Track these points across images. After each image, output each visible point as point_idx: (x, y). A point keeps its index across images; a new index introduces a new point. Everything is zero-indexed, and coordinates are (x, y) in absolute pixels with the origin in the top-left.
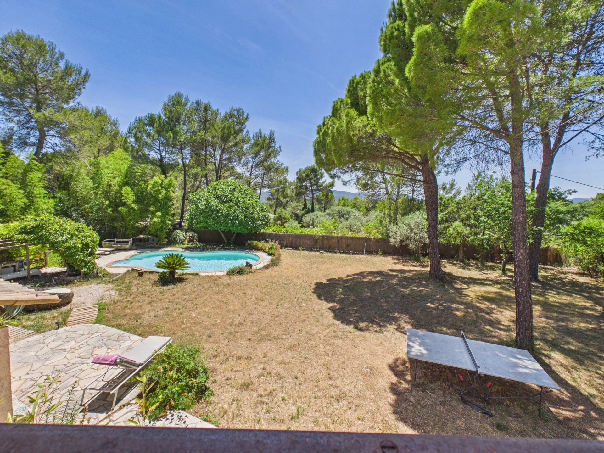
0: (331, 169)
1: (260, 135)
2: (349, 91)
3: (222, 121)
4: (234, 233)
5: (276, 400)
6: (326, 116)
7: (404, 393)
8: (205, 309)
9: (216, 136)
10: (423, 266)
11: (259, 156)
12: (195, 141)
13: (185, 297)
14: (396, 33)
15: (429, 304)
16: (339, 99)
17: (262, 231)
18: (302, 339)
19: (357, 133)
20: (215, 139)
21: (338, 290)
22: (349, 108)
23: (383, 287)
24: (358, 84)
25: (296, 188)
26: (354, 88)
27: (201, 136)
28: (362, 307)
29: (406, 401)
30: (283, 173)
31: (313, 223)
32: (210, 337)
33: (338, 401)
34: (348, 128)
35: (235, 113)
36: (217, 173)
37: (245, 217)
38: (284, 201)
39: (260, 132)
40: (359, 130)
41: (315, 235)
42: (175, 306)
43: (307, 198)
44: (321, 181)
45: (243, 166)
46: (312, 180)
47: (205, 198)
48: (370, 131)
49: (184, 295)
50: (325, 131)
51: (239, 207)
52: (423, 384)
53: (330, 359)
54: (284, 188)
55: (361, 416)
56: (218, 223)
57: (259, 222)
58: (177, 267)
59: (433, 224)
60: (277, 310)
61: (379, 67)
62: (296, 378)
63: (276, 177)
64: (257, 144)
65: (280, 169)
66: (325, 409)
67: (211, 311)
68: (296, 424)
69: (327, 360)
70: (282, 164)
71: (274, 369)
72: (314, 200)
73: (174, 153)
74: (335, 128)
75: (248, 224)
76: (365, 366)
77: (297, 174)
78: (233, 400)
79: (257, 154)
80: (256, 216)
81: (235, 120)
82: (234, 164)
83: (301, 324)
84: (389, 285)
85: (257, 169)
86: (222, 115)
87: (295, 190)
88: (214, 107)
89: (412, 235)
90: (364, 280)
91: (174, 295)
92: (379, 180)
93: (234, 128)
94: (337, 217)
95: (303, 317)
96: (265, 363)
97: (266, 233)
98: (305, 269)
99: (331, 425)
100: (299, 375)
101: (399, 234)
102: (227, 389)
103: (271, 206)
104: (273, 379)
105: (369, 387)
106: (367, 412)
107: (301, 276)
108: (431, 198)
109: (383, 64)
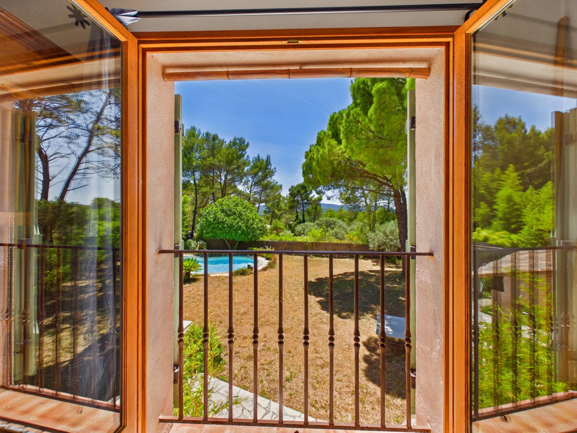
0: (317, 186)
1: (258, 159)
2: (330, 124)
3: (227, 148)
4: (237, 241)
5: (274, 367)
6: (312, 144)
7: (374, 363)
8: (216, 302)
9: (222, 161)
10: (398, 267)
11: (257, 176)
12: (205, 166)
13: (199, 293)
14: (361, 86)
15: (401, 298)
16: (322, 131)
17: (261, 239)
18: (295, 324)
19: (337, 158)
20: (221, 163)
21: (324, 287)
22: (330, 138)
23: (363, 284)
24: (337, 119)
25: (289, 202)
26: (334, 123)
27: (210, 161)
28: (344, 300)
29: (375, 368)
30: (278, 190)
31: (304, 232)
32: (221, 322)
33: (322, 368)
34: (329, 154)
35: (238, 141)
36: (222, 191)
37: (246, 228)
38: (278, 213)
39: (258, 156)
40: (339, 156)
41: (306, 242)
42: (192, 300)
43: (298, 210)
44: (310, 196)
45: (244, 185)
46: (303, 195)
47: (213, 212)
48: (347, 157)
49: (198, 291)
50: (311, 156)
51: (242, 219)
52: (390, 357)
53: (316, 338)
54: (278, 203)
55: (340, 378)
56: (223, 232)
57: (258, 232)
58: (192, 269)
59: (403, 231)
60: (274, 303)
61: (349, 111)
62: (290, 352)
63: (272, 193)
64: (255, 166)
65: (275, 187)
66: (312, 374)
67: (220, 303)
68: (290, 384)
69: (314, 340)
70: (277, 183)
71: (272, 346)
72: (305, 213)
73: (188, 175)
74: (320, 155)
75: (249, 234)
76: (344, 343)
77: (290, 190)
78: (242, 367)
79: (256, 174)
80: (255, 226)
81: (238, 147)
82: (237, 183)
83: (294, 313)
84: (368, 283)
85: (256, 187)
86: (227, 143)
87: (288, 204)
88: (221, 137)
89: (387, 241)
90: (347, 279)
91: (190, 291)
92: (359, 195)
93: (237, 154)
94: (325, 227)
95: (295, 308)
96: (265, 341)
97: (264, 241)
98: (297, 270)
99: (316, 384)
100: (292, 350)
101: (376, 240)
102: (237, 360)
103: (268, 218)
104: (272, 353)
105: (346, 359)
106: (344, 376)
107: (293, 276)
108: (400, 209)
109: (352, 109)
